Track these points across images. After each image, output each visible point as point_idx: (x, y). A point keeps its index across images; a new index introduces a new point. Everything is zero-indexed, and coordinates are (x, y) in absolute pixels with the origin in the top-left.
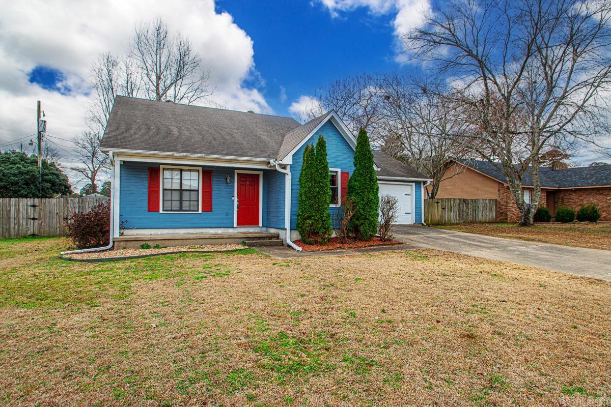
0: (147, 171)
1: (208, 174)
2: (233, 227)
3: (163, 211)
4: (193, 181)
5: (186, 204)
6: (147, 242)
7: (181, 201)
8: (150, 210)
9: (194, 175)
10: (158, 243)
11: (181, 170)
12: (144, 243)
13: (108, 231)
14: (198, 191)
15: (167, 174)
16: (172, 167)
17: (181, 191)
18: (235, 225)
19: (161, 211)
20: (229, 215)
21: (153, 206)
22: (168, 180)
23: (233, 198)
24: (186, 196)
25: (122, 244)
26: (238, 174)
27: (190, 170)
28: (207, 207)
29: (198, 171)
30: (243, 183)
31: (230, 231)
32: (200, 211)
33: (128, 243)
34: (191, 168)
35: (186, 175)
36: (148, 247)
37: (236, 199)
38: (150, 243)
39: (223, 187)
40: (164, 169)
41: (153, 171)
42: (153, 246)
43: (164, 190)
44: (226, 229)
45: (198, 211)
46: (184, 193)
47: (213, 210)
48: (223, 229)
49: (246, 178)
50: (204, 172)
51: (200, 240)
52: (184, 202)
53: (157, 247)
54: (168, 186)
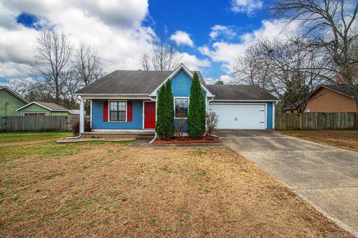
0: (103, 103)
1: (130, 103)
2: (142, 129)
3: (110, 121)
4: (123, 107)
5: (120, 118)
6: (94, 135)
7: (118, 116)
8: (104, 121)
9: (124, 104)
10: (99, 136)
11: (118, 102)
12: (93, 136)
13: (79, 130)
14: (125, 111)
15: (112, 104)
16: (114, 101)
17: (118, 112)
18: (143, 128)
19: (109, 121)
20: (141, 123)
21: (105, 119)
22: (113, 106)
23: (142, 115)
24: (120, 114)
25: (84, 136)
26: (145, 103)
27: (122, 102)
28: (130, 119)
29: (125, 102)
30: (148, 107)
31: (141, 131)
32: (126, 121)
33: (86, 135)
34: (122, 101)
35: (120, 104)
36: (94, 137)
37: (143, 115)
38: (95, 136)
39: (137, 109)
40: (110, 102)
41: (105, 103)
42: (96, 137)
43: (110, 111)
44: (139, 130)
45: (125, 121)
46: (119, 112)
47: (132, 120)
48: (137, 130)
49: (149, 104)
50: (128, 102)
51: (118, 135)
52: (119, 117)
53: (98, 137)
54: (112, 110)
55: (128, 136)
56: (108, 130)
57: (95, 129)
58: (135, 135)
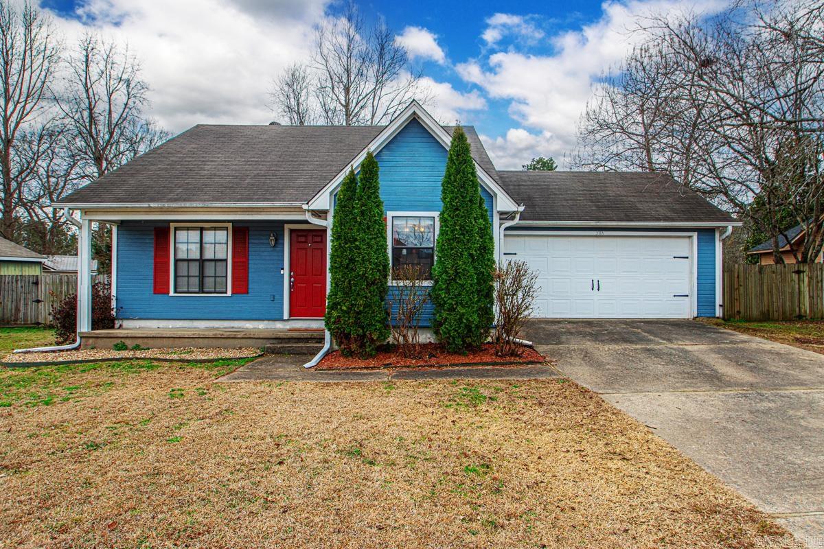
0: (153, 233)
1: (242, 233)
2: (282, 320)
3: (175, 292)
4: (219, 245)
5: (209, 282)
6: (123, 340)
7: (202, 276)
8: (156, 291)
9: (221, 236)
10: (139, 342)
11: (202, 230)
12: (119, 341)
13: (75, 324)
14: (226, 260)
15: (182, 235)
16: (188, 225)
17: (202, 262)
18: (286, 316)
19: (172, 293)
20: (276, 299)
21: (160, 287)
22: (185, 245)
23: (282, 272)
24: (210, 270)
25: (91, 341)
26: (292, 231)
27: (215, 229)
28: (241, 285)
29: (227, 229)
30: (302, 245)
31: (279, 325)
32: (229, 293)
33: (99, 340)
34: (216, 225)
35: (209, 236)
36: (126, 348)
37: (286, 272)
38: (128, 342)
39: (266, 254)
40: (176, 229)
41: (160, 233)
42: (130, 347)
43: (176, 261)
44: (271, 322)
45: (226, 293)
46: (207, 264)
47: (250, 290)
48: (266, 322)
49: (305, 236)
50: (235, 230)
51: (200, 340)
52: (207, 280)
53: (137, 348)
54: (182, 255)
55: (236, 342)
56: (170, 324)
57: (128, 319)
58: (259, 340)
